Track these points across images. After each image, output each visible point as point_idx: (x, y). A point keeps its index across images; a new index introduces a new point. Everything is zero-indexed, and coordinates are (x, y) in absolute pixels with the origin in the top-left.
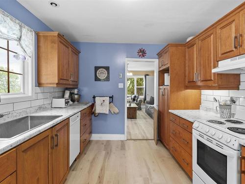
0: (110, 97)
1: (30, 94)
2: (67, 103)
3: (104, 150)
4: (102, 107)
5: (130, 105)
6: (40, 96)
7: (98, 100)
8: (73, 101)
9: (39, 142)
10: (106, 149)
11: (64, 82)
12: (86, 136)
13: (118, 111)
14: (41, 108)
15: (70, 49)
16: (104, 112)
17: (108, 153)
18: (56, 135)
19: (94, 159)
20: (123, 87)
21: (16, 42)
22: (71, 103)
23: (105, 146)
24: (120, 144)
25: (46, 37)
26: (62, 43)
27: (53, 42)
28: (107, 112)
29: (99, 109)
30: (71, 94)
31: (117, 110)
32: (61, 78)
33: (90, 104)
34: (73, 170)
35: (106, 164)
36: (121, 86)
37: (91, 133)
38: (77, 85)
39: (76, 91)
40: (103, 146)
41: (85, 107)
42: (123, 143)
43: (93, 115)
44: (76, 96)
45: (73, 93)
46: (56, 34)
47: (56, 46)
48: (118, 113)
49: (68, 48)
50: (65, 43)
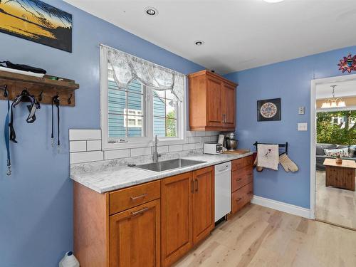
0: (280, 145)
1: (182, 138)
2: (219, 149)
3: (268, 222)
4: (268, 158)
5: (340, 163)
6: (192, 140)
7: (262, 149)
8: (228, 148)
9: (179, 181)
10: (271, 220)
11: (215, 125)
12: (242, 195)
13: (297, 169)
14: (192, 153)
15: (222, 84)
16: (270, 167)
17: (273, 227)
18: (196, 180)
19: (250, 227)
20: (306, 129)
21: (170, 91)
22: (224, 149)
23: (271, 216)
24: (300, 221)
25: (195, 78)
26: (213, 81)
27: (202, 82)
28: (276, 168)
29: (261, 162)
30: (226, 139)
31: (294, 167)
32: (210, 120)
33: (251, 153)
34: (221, 229)
35: (265, 239)
36: (302, 127)
37: (251, 193)
38: (234, 128)
39: (232, 135)
40: (269, 216)
41: (241, 156)
42: (305, 221)
43: (255, 169)
44: (232, 142)
45: (228, 138)
46: (204, 72)
47: (204, 85)
48: (296, 172)
49: (220, 84)
50: (215, 80)
